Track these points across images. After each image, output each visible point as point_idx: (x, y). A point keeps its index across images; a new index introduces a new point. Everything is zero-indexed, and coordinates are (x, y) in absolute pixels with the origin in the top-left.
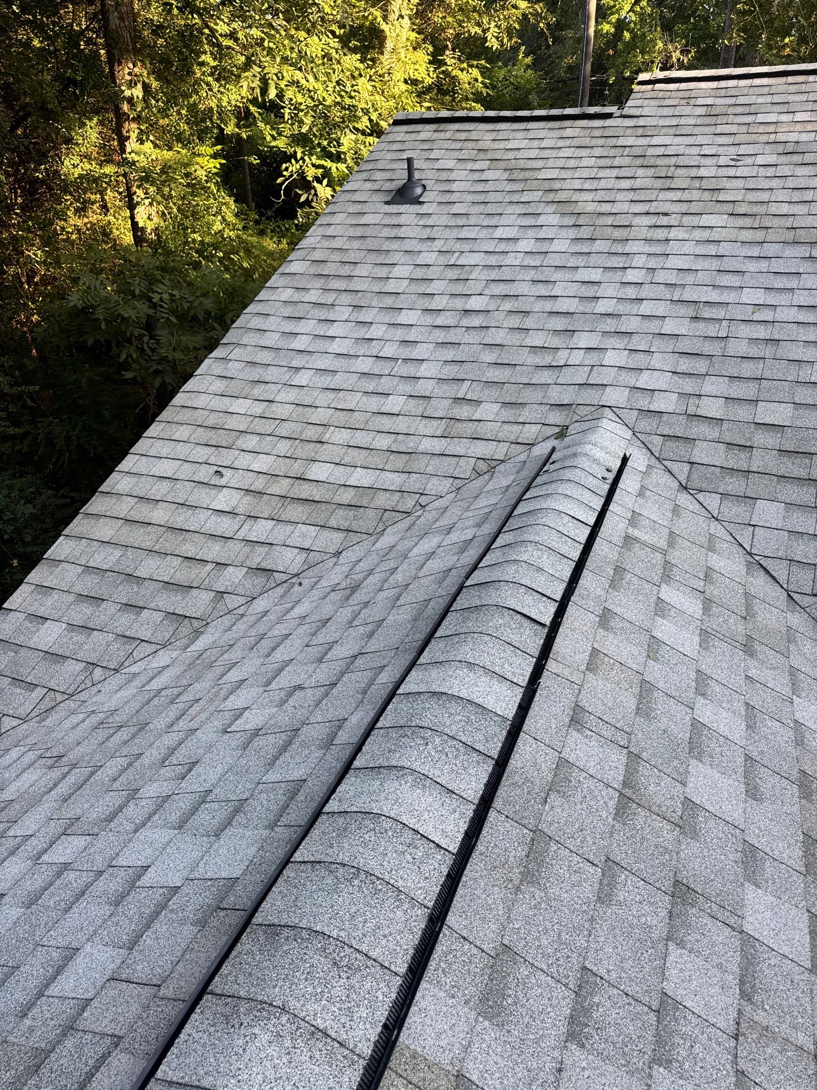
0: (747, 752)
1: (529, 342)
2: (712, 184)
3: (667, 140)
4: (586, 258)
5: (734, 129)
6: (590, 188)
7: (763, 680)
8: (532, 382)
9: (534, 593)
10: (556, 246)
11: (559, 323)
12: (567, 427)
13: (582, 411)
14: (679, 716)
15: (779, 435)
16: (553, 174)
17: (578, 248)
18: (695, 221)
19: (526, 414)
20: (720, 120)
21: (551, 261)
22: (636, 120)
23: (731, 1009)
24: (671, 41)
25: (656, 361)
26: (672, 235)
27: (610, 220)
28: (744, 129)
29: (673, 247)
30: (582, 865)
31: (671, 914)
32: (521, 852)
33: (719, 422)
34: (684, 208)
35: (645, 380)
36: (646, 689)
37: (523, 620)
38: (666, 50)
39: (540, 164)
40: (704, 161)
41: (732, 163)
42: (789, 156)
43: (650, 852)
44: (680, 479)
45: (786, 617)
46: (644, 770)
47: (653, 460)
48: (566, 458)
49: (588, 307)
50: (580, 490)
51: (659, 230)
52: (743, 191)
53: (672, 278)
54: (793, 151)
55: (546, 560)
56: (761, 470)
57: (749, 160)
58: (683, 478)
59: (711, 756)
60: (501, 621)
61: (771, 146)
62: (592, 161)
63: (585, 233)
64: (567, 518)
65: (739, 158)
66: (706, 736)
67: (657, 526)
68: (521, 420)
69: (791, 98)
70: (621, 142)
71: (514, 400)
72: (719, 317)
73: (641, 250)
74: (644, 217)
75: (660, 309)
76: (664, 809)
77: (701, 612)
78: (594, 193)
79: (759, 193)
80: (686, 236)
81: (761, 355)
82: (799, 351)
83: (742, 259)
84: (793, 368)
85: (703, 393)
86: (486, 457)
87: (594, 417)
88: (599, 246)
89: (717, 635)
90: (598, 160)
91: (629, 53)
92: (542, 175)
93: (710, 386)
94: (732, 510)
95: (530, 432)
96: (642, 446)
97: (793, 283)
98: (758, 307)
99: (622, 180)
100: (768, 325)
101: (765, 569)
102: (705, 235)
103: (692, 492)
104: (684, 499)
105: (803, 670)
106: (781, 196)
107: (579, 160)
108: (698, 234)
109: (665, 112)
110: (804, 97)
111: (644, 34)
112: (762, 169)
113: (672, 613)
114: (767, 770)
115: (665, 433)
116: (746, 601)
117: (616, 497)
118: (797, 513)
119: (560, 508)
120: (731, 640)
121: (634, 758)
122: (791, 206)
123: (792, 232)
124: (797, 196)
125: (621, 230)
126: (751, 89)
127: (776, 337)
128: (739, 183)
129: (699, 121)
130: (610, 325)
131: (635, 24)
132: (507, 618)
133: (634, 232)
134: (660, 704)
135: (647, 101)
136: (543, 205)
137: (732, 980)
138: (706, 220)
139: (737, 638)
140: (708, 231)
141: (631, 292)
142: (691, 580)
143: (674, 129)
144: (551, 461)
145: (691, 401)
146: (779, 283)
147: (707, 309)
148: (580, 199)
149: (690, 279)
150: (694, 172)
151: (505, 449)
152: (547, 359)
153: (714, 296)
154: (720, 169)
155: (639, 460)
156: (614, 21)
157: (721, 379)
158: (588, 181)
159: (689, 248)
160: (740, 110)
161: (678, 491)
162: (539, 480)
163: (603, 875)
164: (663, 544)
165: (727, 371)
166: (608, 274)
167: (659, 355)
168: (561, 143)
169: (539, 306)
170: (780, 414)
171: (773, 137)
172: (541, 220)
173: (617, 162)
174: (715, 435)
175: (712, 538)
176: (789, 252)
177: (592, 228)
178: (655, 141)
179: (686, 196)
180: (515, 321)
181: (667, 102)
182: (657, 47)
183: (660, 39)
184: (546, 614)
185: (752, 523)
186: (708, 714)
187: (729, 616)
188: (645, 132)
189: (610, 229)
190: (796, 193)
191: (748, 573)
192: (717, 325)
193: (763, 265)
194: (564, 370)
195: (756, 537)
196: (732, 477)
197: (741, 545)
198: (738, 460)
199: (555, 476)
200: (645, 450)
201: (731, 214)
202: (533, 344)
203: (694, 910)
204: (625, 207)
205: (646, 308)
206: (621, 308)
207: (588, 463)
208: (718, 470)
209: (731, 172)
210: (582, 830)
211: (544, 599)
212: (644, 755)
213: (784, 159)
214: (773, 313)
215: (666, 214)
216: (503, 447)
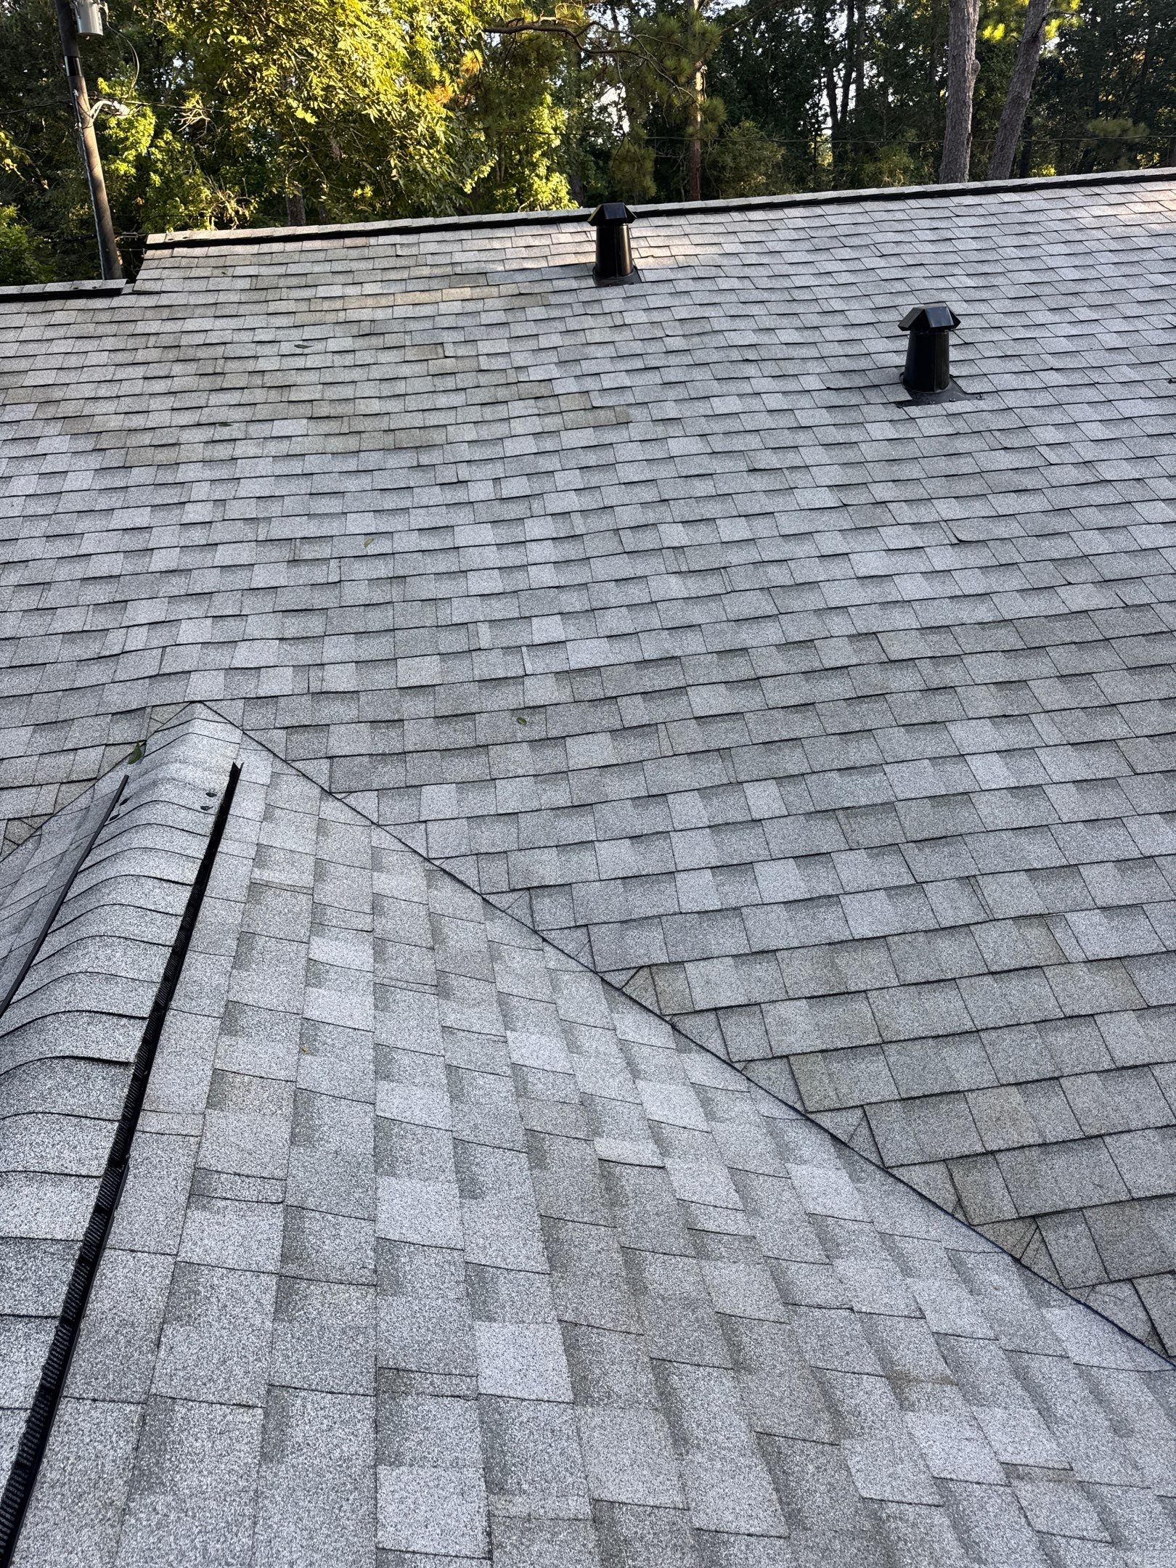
0: (455, 1135)
1: (58, 626)
2: (279, 379)
3: (206, 324)
4: (121, 495)
5: (291, 306)
6: (108, 394)
7: (466, 1025)
8: (77, 685)
9: (104, 1018)
10: (72, 482)
11: (101, 593)
12: (145, 742)
13: (163, 715)
14: (355, 1121)
15: (431, 698)
16: (49, 378)
17: (107, 481)
18: (265, 429)
19: (75, 736)
20: (271, 295)
21: (69, 505)
22: (156, 297)
23: (477, 1518)
24: (220, 188)
25: (254, 627)
26: (238, 453)
27: (147, 439)
28: (303, 306)
29: (243, 468)
30: (230, 1418)
31: (376, 1425)
32: (124, 1447)
33: (355, 695)
34: (247, 413)
35: (243, 656)
36: (302, 1099)
37: (89, 1067)
38: (217, 200)
39: (24, 364)
40: (261, 350)
41: (299, 351)
42: (367, 338)
43: (335, 1344)
44: (320, 782)
45: (485, 930)
46: (312, 1224)
47: (279, 764)
48: (143, 789)
49: (139, 564)
50: (167, 834)
51: (219, 447)
52: (320, 387)
53: (251, 510)
54: (371, 332)
55: (121, 960)
56: (418, 747)
57: (319, 346)
58: (323, 780)
59: (408, 1162)
60: (50, 1083)
61: (342, 326)
62: (104, 358)
63: (113, 459)
64: (150, 882)
65: (305, 344)
66: (398, 1135)
67: (297, 856)
68: (70, 746)
69: (355, 266)
70: (141, 328)
71: (52, 718)
72: (325, 556)
73: (199, 476)
74: (194, 430)
75: (244, 554)
76: (348, 1270)
77: (372, 961)
78: (116, 401)
79: (340, 388)
80: (259, 452)
81: (388, 598)
82: (431, 586)
83: (337, 475)
84: (429, 609)
85: (325, 660)
86: (24, 815)
87: (182, 720)
88: (138, 475)
89: (399, 984)
90: (112, 355)
91: (165, 203)
92: (30, 380)
93: (332, 650)
94: (396, 809)
95: (88, 761)
96: (260, 748)
97: (404, 501)
98: (370, 537)
99: (153, 382)
100: (388, 558)
101: (450, 874)
102: (284, 447)
103: (339, 796)
104: (331, 809)
105: (515, 992)
106: (368, 389)
107: (83, 356)
108: (272, 448)
109: (196, 285)
110: (369, 265)
111: (179, 177)
112: (337, 357)
113: (332, 975)
114: (484, 1148)
115: (287, 724)
116: (432, 924)
117: (229, 830)
118: (472, 792)
119: (138, 871)
120: (415, 985)
121: (294, 1213)
122: (382, 402)
123: (391, 436)
124: (387, 389)
125: (165, 450)
126: (303, 254)
127: (401, 573)
128: (313, 377)
129: (244, 298)
130: (177, 585)
131: (162, 162)
132: (61, 1073)
133: (184, 453)
134: (327, 1114)
135: (166, 272)
136: (40, 424)
137: (473, 1475)
138: (280, 428)
139: (424, 980)
140: (286, 442)
141: (198, 536)
142: (353, 920)
143: (213, 308)
144: (122, 799)
145: (312, 674)
146: (390, 502)
147: (306, 547)
148: (97, 411)
149: (275, 509)
150: (250, 365)
151: (53, 795)
152: (93, 648)
153: (312, 529)
154: (284, 358)
155: (257, 769)
156: (131, 158)
157: (345, 639)
158: (102, 385)
159: (265, 467)
160: (293, 281)
161: (321, 799)
162: (104, 834)
163: (266, 1415)
164: (307, 879)
165: (349, 625)
166: (161, 514)
167: (256, 618)
168: (50, 334)
169: (63, 572)
170: (425, 671)
171: (342, 314)
172: (42, 447)
173: (140, 356)
174: (353, 713)
175: (376, 853)
176: (393, 461)
177: (123, 452)
178: (190, 325)
179: (246, 397)
180: (30, 599)
181: (195, 273)
182: (203, 196)
183: (204, 184)
184: (127, 1044)
185: (422, 819)
186: (396, 1102)
187: (411, 953)
188: (172, 313)
189: (151, 451)
190: (385, 385)
191: (429, 887)
192: (324, 567)
193: (365, 482)
194: (122, 659)
195: (431, 836)
196: (386, 764)
197: (415, 852)
198: (389, 741)
199: (126, 822)
200: (264, 753)
201: (311, 418)
202: (67, 630)
203: (410, 1400)
204: (165, 418)
205: (224, 556)
206: (189, 560)
207: (176, 792)
208: (366, 759)
209: (300, 363)
210: (225, 1362)
211: (124, 1021)
212: (311, 1202)
213: (361, 343)
214: (389, 543)
215: (225, 424)
216: (48, 794)
